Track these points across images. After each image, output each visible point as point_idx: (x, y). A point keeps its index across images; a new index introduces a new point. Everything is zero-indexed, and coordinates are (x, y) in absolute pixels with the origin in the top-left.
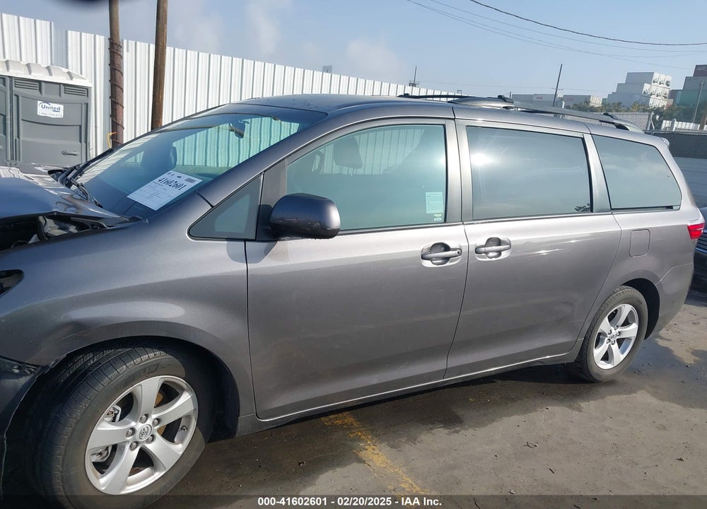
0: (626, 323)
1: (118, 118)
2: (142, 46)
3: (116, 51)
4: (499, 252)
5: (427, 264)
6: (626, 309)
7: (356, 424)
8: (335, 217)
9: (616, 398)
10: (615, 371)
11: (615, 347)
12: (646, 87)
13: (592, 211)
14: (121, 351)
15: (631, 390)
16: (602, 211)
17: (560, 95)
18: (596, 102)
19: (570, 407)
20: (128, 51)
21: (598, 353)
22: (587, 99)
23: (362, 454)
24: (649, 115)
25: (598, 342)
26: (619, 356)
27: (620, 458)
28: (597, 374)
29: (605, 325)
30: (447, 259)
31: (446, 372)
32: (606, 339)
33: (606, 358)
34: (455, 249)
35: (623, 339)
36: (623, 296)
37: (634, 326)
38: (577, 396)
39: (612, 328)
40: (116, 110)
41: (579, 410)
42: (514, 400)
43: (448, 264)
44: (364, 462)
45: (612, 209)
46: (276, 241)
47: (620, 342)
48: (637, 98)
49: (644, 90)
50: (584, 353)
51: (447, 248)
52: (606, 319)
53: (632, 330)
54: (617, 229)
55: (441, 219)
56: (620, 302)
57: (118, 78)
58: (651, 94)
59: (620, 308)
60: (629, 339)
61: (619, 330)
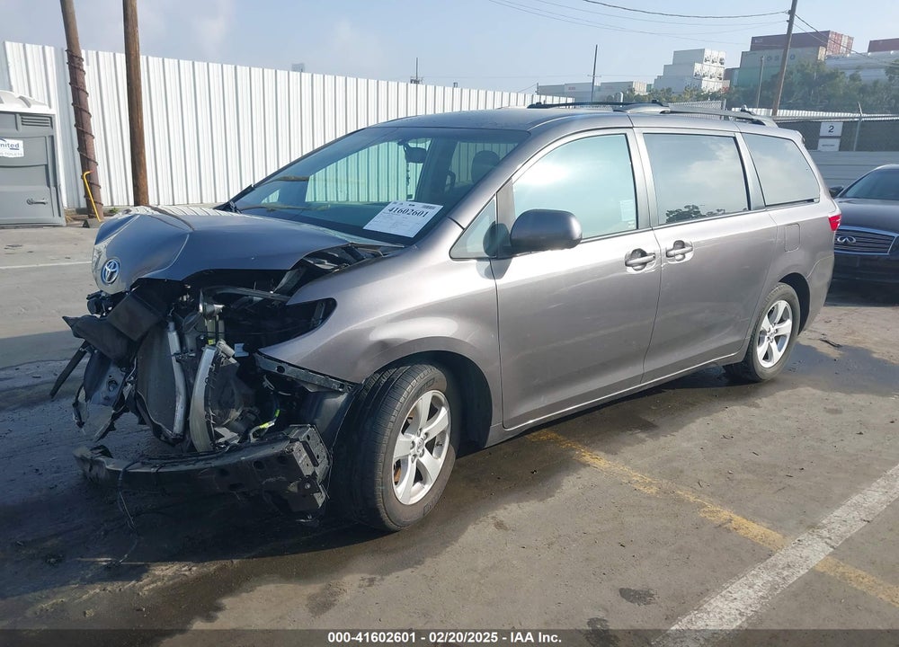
0: (782, 321)
1: (88, 151)
2: (106, 57)
3: (77, 66)
4: (683, 254)
5: (630, 270)
6: (783, 305)
7: (561, 438)
8: (576, 228)
9: (783, 393)
10: (776, 368)
11: (774, 345)
12: (698, 67)
13: (750, 209)
14: (404, 369)
15: (794, 386)
16: (758, 208)
17: (597, 83)
18: (641, 90)
19: (745, 404)
20: (88, 64)
21: (761, 351)
22: (629, 87)
23: (582, 460)
24: (722, 103)
25: (760, 341)
26: (777, 355)
27: (808, 437)
28: (761, 373)
29: (765, 324)
30: (644, 264)
31: (643, 377)
32: (766, 337)
33: (766, 357)
34: (651, 254)
35: (780, 336)
36: (780, 292)
37: (789, 323)
38: (747, 395)
39: (771, 326)
40: (85, 141)
41: (757, 406)
42: (693, 405)
43: (646, 269)
44: (589, 465)
45: (766, 206)
46: (511, 258)
47: (777, 339)
48: (688, 81)
49: (695, 71)
50: (750, 353)
51: (643, 254)
52: (766, 317)
53: (786, 327)
54: (772, 225)
55: (634, 227)
56: (776, 300)
57: (82, 99)
58: (704, 76)
59: (777, 305)
60: (785, 336)
61: (776, 327)
